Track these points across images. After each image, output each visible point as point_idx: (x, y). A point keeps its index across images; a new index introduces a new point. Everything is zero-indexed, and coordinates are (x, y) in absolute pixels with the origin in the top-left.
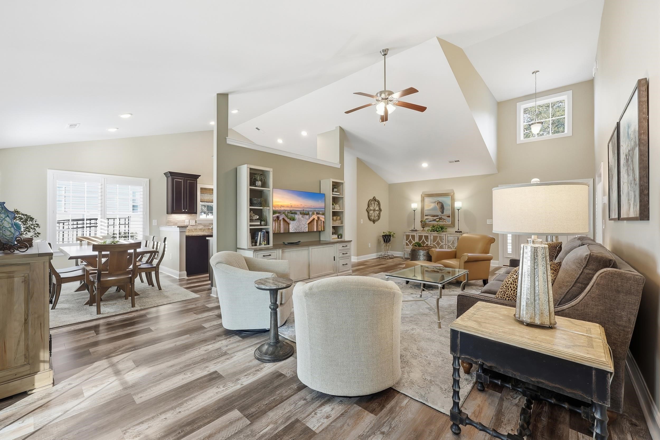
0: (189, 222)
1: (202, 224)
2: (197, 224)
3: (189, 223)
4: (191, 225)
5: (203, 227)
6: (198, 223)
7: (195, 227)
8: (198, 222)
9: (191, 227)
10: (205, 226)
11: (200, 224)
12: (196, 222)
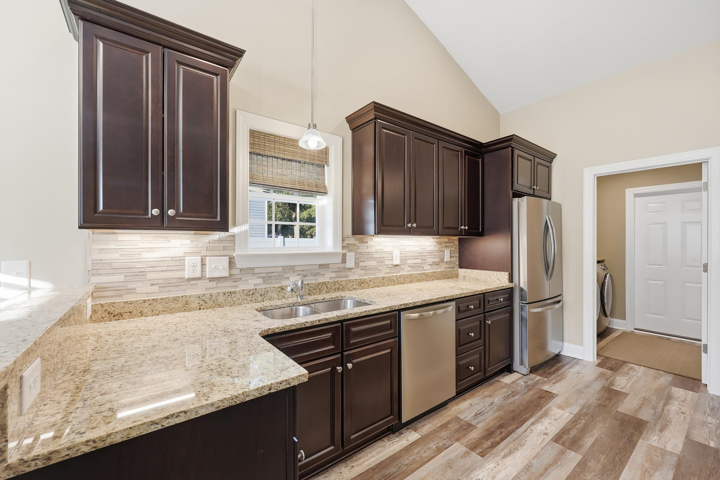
0: (203, 265)
1: (256, 271)
2: (235, 271)
3: (203, 271)
4: (211, 279)
5: (260, 281)
6: (241, 270)
7: (227, 287)
8: (239, 264)
9: (213, 284)
10: (267, 277)
11: (250, 271)
12: (231, 263)
